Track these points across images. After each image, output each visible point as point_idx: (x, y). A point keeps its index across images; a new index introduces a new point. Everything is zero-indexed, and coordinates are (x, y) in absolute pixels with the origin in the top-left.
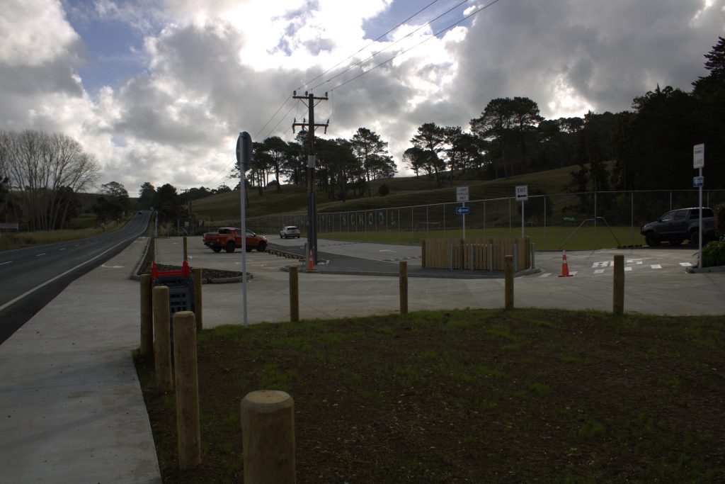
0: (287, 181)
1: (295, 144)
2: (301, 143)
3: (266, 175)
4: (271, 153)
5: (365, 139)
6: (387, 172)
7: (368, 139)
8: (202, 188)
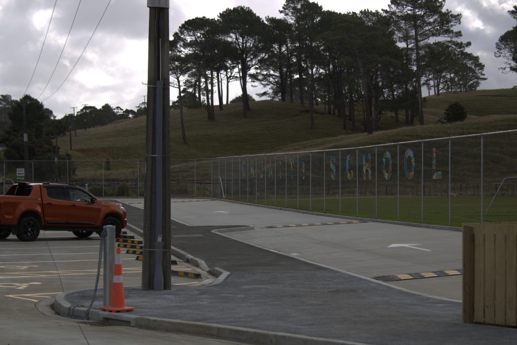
0: (265, 94)
1: (280, 21)
2: (291, 20)
3: (225, 82)
4: (231, 38)
5: (415, 8)
6: (465, 79)
7: (420, 7)
8: (107, 107)
